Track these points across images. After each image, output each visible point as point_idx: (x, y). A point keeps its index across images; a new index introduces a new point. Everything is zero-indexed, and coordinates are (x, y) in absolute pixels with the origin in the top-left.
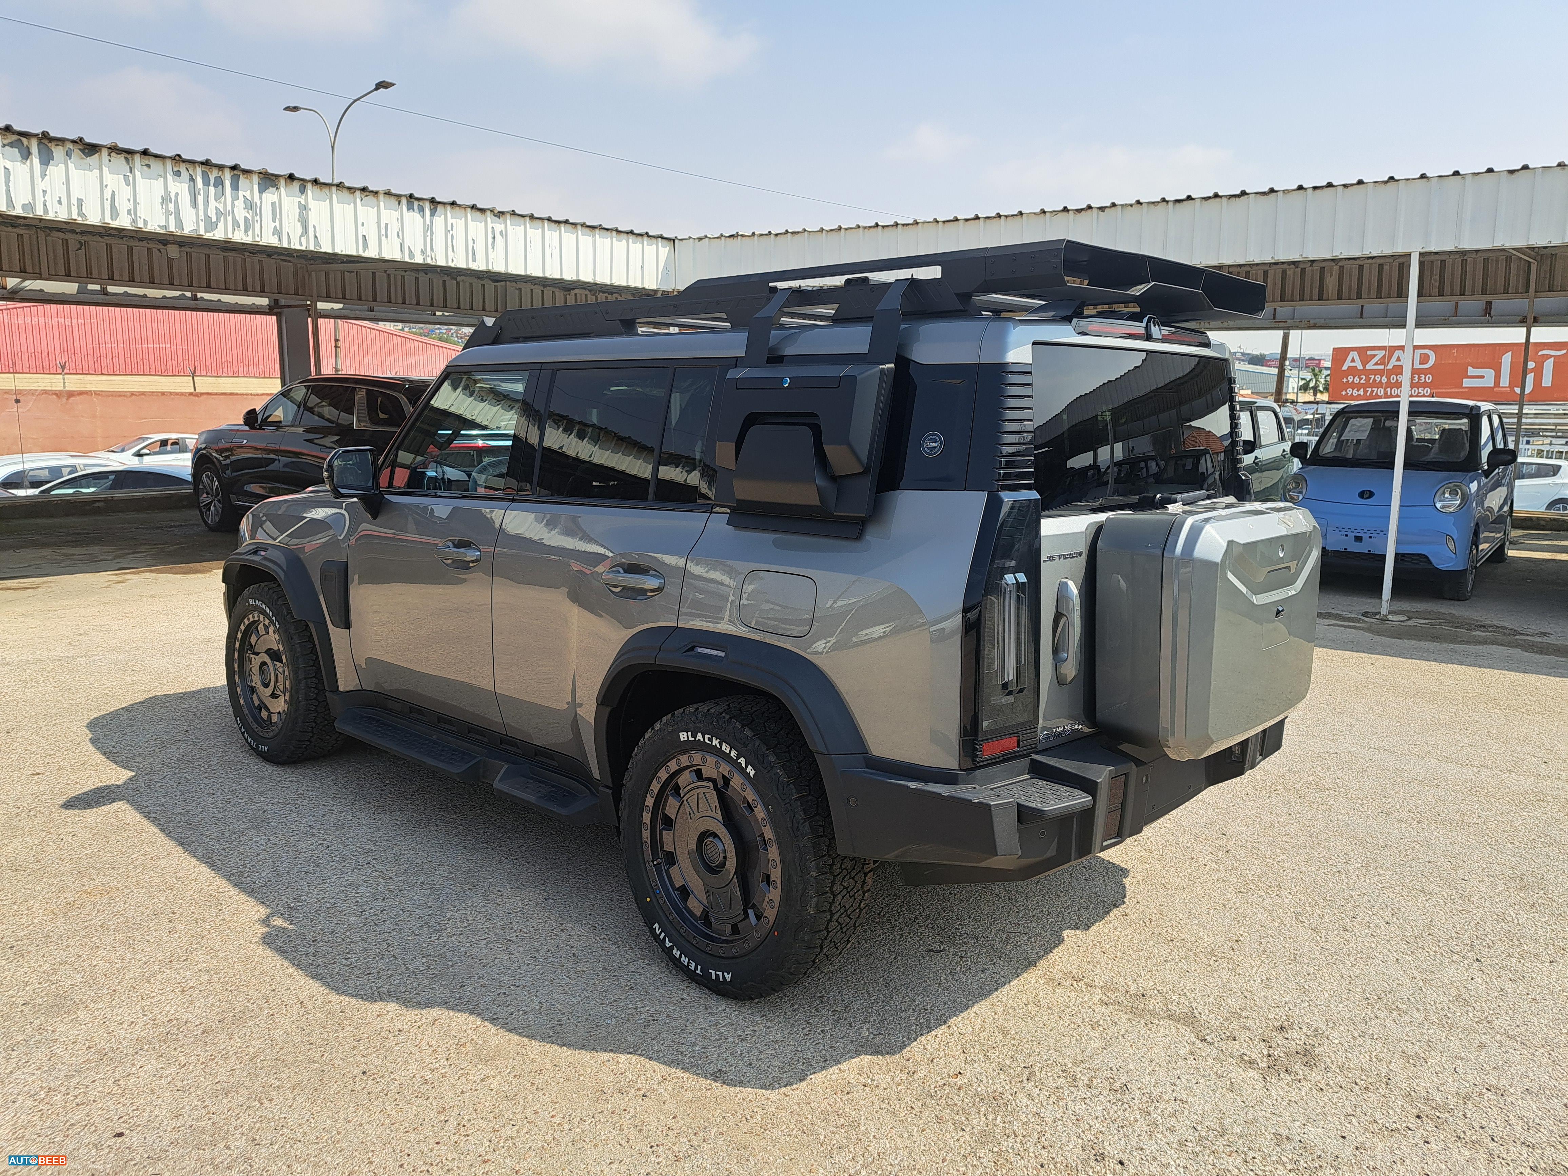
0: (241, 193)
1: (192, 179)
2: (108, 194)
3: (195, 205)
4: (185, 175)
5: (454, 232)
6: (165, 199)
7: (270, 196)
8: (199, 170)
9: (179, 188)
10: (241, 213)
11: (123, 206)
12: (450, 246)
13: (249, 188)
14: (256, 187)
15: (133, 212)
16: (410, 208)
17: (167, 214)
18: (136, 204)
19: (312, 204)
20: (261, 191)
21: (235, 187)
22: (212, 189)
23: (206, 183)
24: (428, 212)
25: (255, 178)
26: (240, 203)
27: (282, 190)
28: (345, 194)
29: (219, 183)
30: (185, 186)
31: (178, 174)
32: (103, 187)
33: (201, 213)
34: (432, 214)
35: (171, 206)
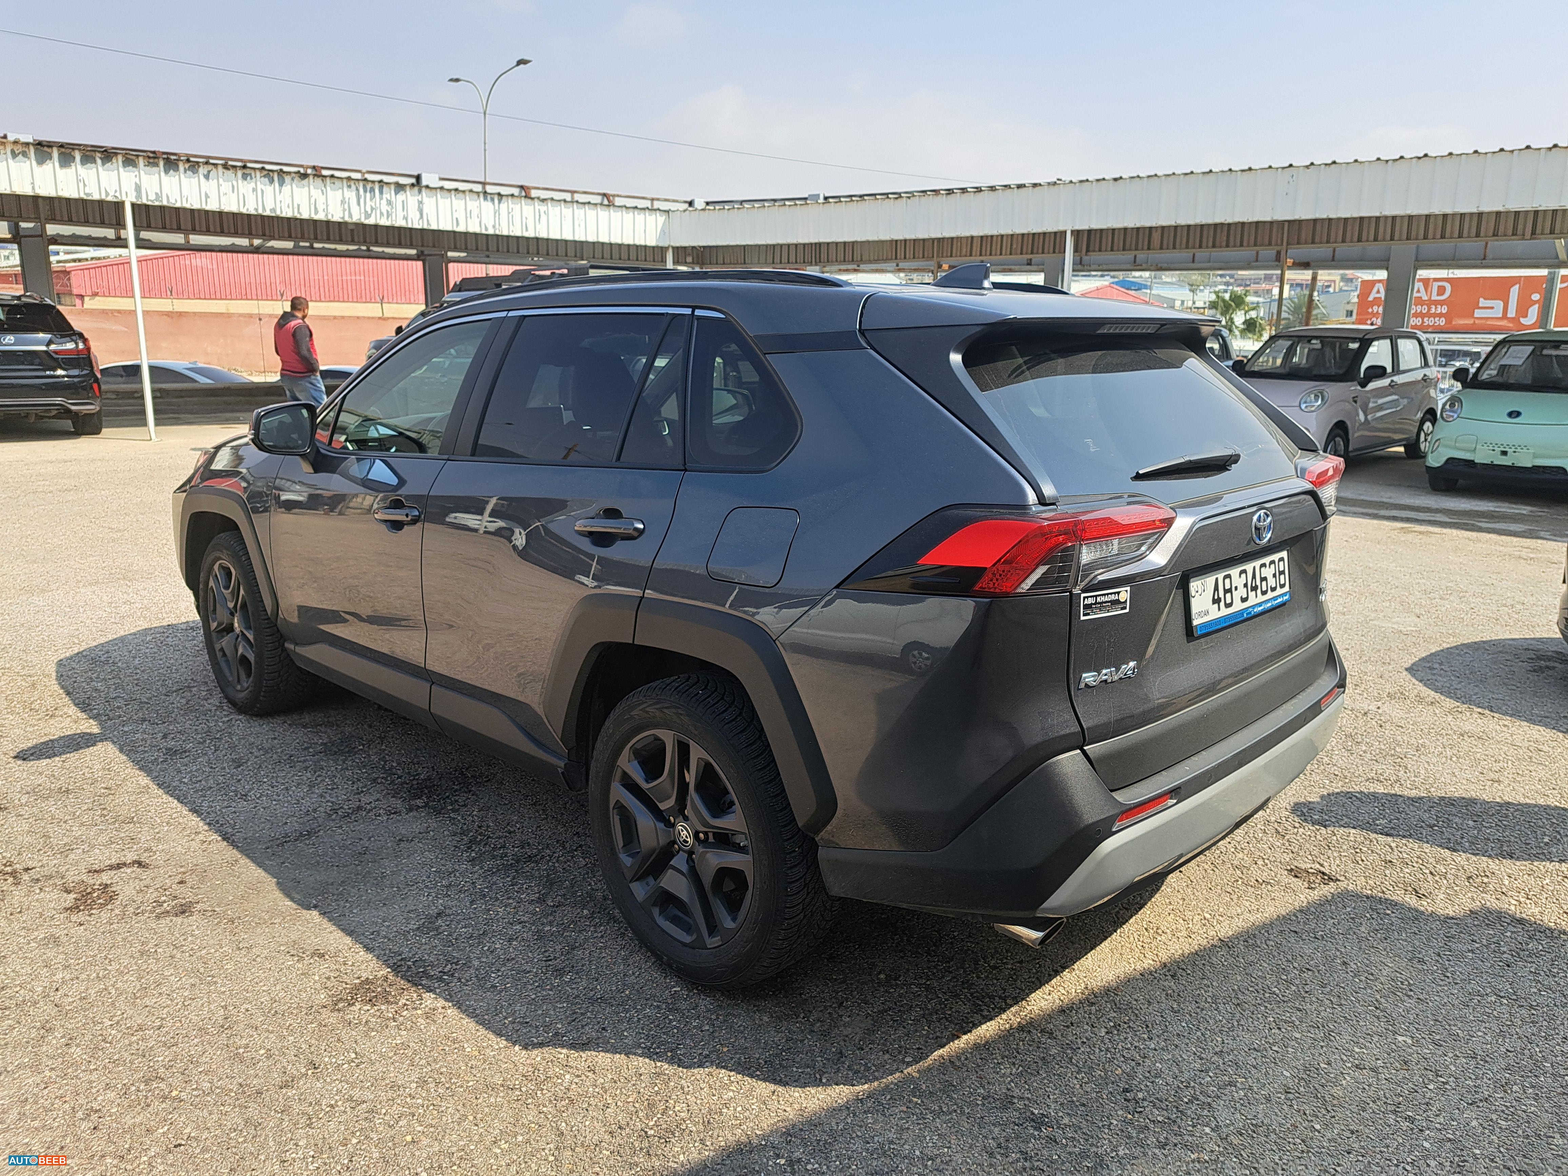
0: (384, 196)
1: (357, 190)
2: (313, 201)
3: (359, 204)
4: (353, 187)
5: (513, 213)
6: (343, 202)
7: (401, 197)
8: (361, 184)
9: (350, 195)
10: (385, 208)
11: (321, 207)
12: (511, 222)
13: (389, 193)
14: (393, 192)
15: (326, 210)
16: (485, 199)
17: (344, 210)
18: (327, 206)
19: (426, 200)
20: (396, 194)
21: (381, 192)
22: (368, 194)
23: (365, 191)
24: (496, 201)
25: (393, 187)
26: (384, 202)
27: (408, 192)
28: (445, 193)
29: (372, 190)
30: (354, 193)
31: (349, 186)
32: (310, 197)
33: (363, 210)
34: (500, 202)
35: (346, 206)
